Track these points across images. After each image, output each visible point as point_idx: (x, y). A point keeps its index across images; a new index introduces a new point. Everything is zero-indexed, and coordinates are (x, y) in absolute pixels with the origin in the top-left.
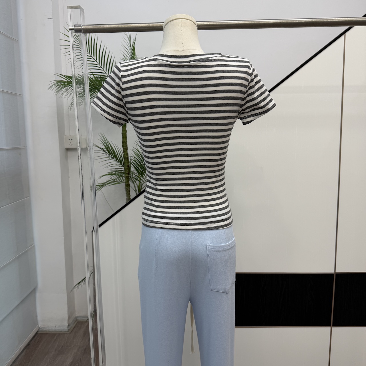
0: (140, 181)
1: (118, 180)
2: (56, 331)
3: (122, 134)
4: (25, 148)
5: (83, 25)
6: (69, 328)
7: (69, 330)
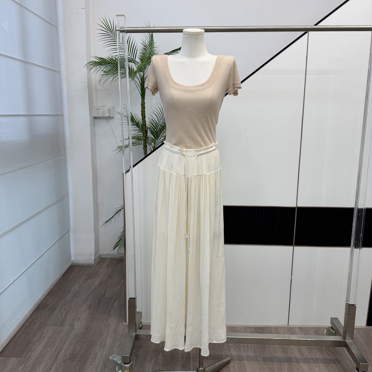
0: (155, 143)
1: (137, 142)
2: (85, 264)
3: (142, 105)
4: (62, 115)
5: (126, 27)
6: (95, 262)
7: (95, 263)
